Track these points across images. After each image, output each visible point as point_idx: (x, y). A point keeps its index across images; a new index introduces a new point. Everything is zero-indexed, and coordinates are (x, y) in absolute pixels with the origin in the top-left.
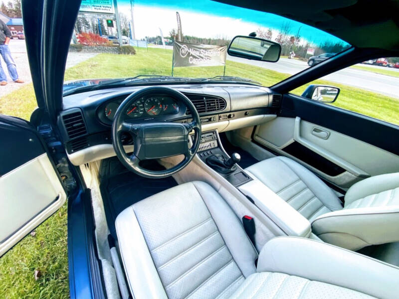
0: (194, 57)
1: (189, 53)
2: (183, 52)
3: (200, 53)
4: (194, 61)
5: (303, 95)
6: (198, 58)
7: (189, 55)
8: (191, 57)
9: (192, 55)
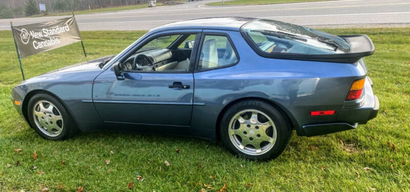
0: (39, 40)
1: (31, 37)
2: (24, 37)
3: (43, 34)
4: (41, 45)
5: (185, 47)
6: (43, 41)
7: (32, 39)
8: (35, 41)
9: (35, 39)
